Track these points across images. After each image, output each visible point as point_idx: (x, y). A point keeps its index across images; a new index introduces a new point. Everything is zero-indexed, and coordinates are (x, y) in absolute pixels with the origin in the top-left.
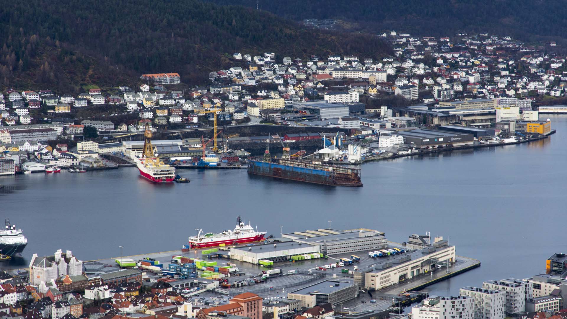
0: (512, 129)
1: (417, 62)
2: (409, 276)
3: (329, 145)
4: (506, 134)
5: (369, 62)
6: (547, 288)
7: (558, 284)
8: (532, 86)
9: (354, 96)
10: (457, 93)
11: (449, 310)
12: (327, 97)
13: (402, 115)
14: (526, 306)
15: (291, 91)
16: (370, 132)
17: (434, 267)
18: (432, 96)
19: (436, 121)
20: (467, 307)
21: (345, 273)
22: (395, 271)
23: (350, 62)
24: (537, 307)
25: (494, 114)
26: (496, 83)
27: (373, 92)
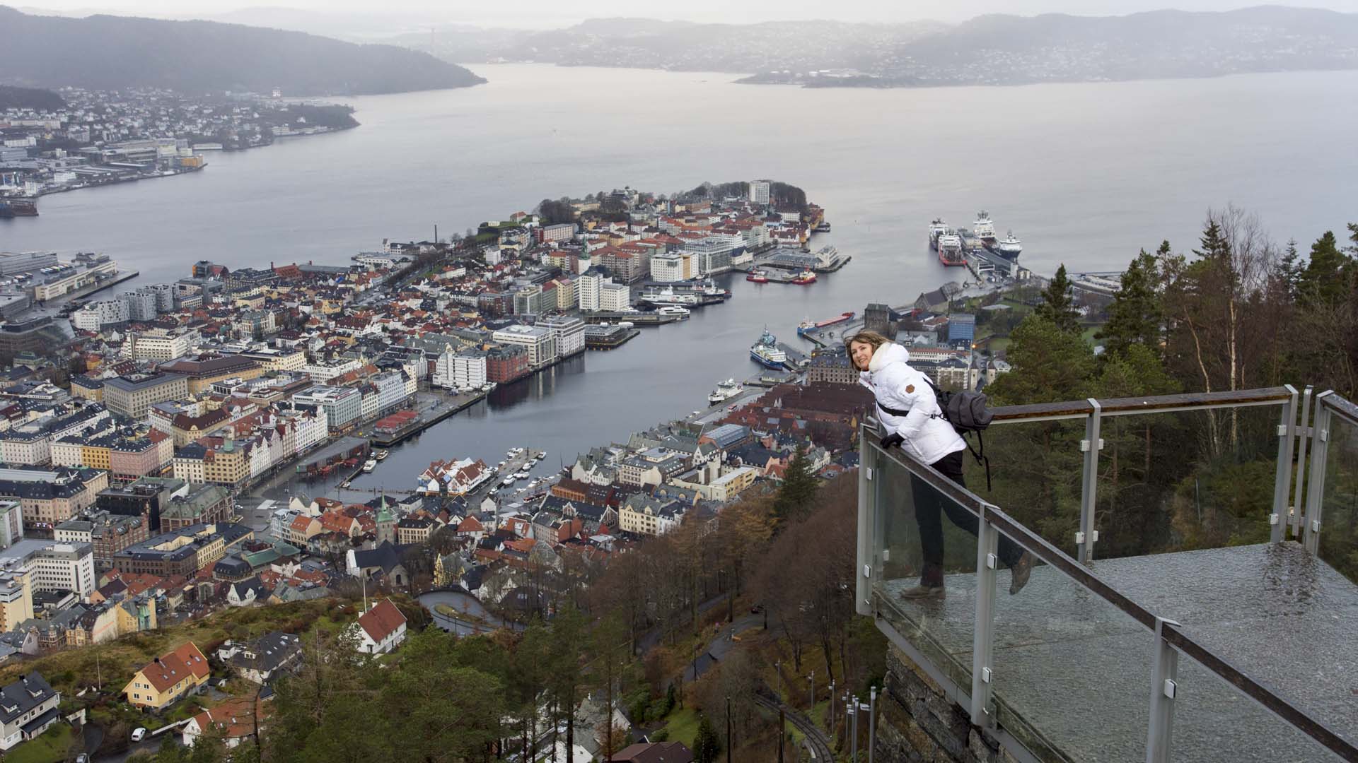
0: (171, 163)
1: (87, 112)
2: (76, 287)
3: (8, 182)
4: (165, 168)
5: (44, 112)
6: (191, 289)
7: (199, 284)
8: (187, 128)
9: (32, 141)
10: (123, 135)
11: (107, 312)
12: (7, 143)
13: (75, 154)
14: (174, 304)
16: (46, 170)
17: (98, 279)
18: (102, 139)
19: (105, 160)
20: (123, 309)
21: (19, 288)
22: (63, 284)
23: (27, 113)
24: (183, 304)
25: (155, 152)
26: (157, 127)
27: (49, 137)
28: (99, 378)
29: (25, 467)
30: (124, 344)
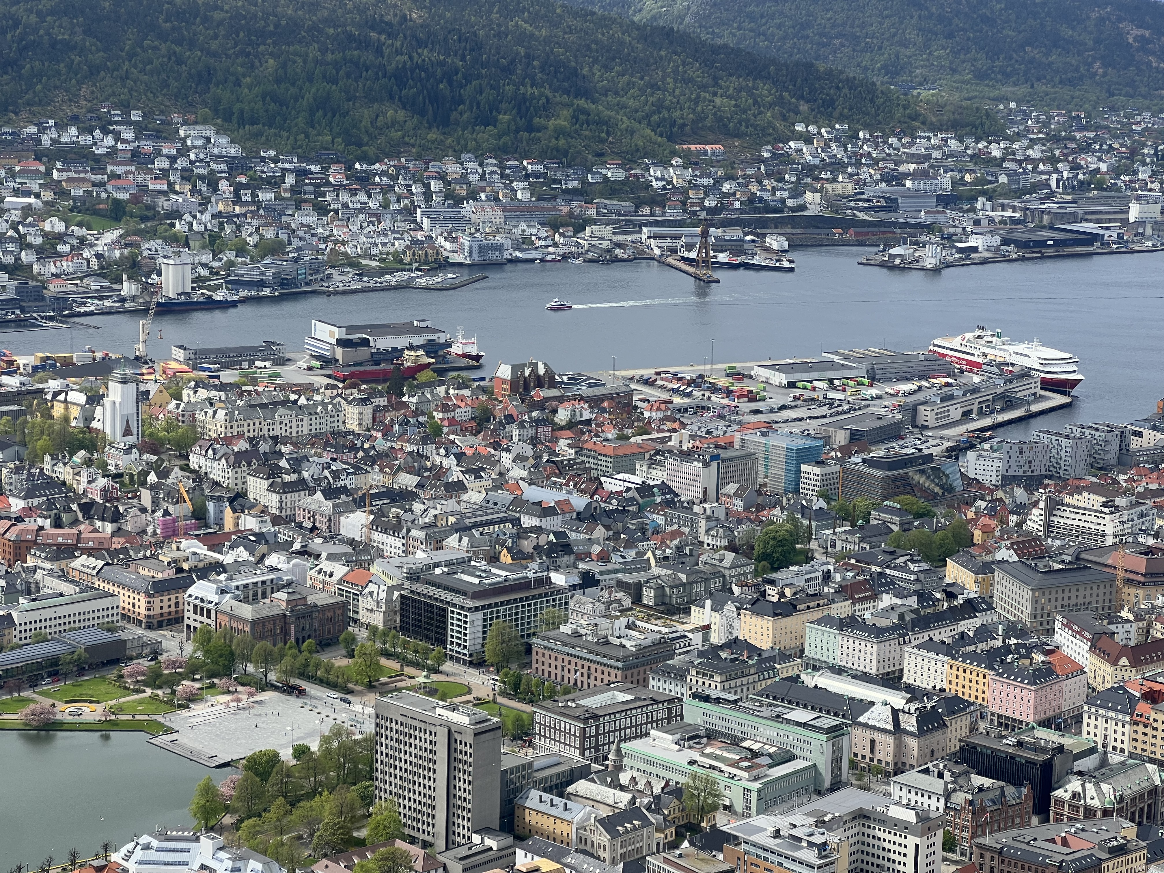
0: (1149, 232)
1: (1033, 143)
2: (975, 412)
3: (903, 243)
5: (970, 140)
6: (1151, 438)
9: (946, 181)
11: (1014, 458)
12: (909, 183)
13: (1003, 209)
14: (1119, 458)
15: (865, 173)
16: (960, 230)
17: (1010, 404)
18: (1049, 187)
19: (1048, 219)
20: (1039, 456)
22: (958, 406)
23: (945, 140)
24: (1133, 460)
27: (971, 179)
28: (989, 558)
29: (865, 678)
30: (1035, 511)
